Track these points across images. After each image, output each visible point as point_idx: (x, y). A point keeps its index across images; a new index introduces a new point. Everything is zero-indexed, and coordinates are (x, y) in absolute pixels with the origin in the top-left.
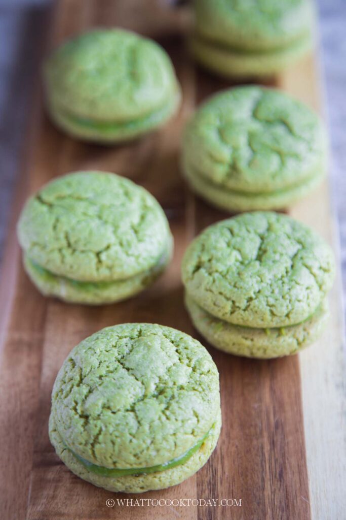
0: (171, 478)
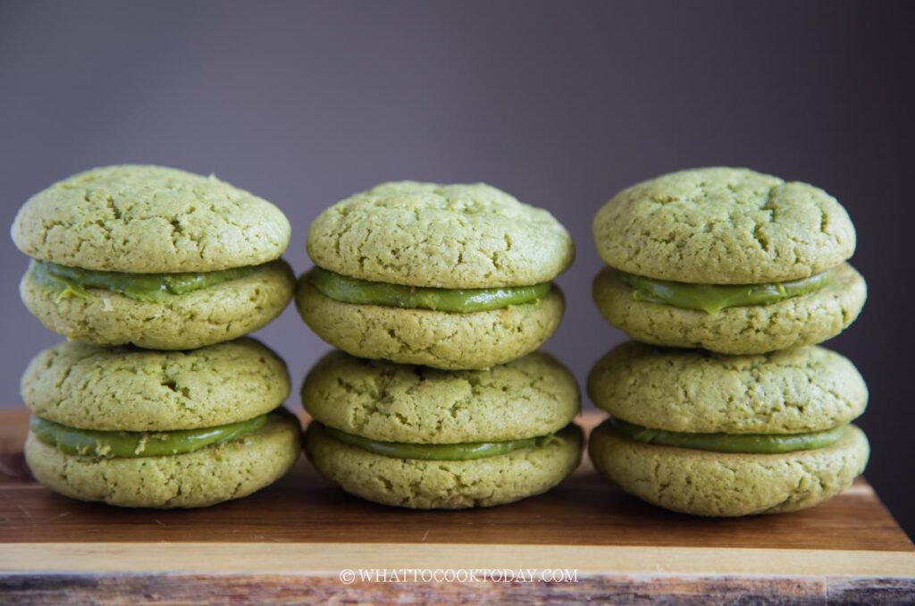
0: (437, 326)
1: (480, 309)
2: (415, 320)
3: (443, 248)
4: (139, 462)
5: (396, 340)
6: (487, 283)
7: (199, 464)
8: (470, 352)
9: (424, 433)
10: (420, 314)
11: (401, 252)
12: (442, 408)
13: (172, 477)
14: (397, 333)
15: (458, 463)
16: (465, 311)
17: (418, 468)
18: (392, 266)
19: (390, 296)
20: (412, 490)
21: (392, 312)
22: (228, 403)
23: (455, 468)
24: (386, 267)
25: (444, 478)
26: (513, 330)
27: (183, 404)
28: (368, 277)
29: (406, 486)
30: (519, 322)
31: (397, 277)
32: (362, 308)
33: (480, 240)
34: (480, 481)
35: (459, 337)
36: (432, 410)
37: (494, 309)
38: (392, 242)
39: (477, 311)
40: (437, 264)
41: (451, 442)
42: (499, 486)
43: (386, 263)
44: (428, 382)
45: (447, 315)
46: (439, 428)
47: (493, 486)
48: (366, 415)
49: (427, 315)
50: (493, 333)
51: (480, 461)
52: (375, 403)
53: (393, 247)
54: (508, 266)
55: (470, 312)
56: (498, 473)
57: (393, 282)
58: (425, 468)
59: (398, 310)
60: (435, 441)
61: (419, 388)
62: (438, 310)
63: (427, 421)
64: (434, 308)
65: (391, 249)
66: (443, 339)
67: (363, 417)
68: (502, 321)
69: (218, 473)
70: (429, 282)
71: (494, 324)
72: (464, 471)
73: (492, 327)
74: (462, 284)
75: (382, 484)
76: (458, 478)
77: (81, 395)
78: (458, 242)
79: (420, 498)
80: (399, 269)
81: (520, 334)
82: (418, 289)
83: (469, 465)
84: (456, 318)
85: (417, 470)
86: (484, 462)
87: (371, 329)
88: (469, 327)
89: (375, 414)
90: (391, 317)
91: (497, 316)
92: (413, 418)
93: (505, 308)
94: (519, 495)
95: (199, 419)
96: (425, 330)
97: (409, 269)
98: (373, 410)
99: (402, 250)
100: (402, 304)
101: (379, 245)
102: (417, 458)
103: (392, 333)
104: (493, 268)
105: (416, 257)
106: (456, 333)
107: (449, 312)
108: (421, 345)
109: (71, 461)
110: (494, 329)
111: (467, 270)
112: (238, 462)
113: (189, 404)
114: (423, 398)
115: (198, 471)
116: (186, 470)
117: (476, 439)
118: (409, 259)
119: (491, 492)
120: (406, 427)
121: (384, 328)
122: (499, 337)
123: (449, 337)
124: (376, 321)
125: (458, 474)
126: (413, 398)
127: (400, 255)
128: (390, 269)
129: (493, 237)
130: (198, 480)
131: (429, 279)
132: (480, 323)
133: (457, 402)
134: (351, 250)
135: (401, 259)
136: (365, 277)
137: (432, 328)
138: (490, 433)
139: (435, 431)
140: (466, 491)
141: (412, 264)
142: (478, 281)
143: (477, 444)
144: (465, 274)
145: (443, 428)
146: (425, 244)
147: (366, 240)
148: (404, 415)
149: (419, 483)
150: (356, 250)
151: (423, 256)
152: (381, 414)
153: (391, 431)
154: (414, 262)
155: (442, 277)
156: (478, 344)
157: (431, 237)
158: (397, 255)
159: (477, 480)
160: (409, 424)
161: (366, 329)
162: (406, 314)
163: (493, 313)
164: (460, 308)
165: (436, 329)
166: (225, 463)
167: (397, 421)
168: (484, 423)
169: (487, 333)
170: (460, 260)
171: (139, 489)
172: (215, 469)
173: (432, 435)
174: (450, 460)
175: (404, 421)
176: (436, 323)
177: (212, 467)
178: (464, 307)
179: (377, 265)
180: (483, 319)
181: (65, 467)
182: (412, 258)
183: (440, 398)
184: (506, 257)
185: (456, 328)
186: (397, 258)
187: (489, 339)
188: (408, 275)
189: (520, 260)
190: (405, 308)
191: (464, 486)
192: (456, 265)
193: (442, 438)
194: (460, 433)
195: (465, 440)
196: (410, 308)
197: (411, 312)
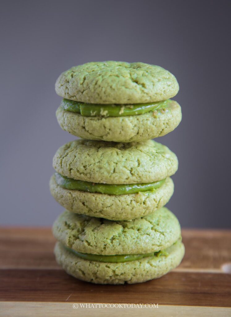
1: (125, 193)
2: (94, 198)
3: (106, 166)
4: (121, 119)
5: (85, 207)
6: (127, 182)
7: (147, 120)
8: (120, 213)
9: (98, 250)
10: (96, 195)
11: (87, 167)
12: (107, 239)
13: (135, 126)
14: (85, 204)
15: (115, 264)
16: (117, 194)
17: (96, 266)
18: (83, 173)
19: (83, 187)
20: (94, 276)
21: (84, 194)
22: (161, 91)
23: (112, 267)
24: (81, 174)
25: (108, 272)
26: (141, 204)
27: (143, 91)
28: (74, 178)
29: (91, 274)
30: (144, 200)
31: (85, 178)
32: (71, 192)
33: (125, 162)
34: (125, 273)
35: (114, 207)
36: (102, 239)
37: (132, 194)
38: (84, 162)
39: (123, 194)
40: (103, 173)
41: (110, 254)
42: (134, 276)
43: (81, 171)
44: (103, 226)
45: (109, 196)
46: (105, 248)
47: (131, 275)
48: (74, 240)
49: (99, 197)
50: (131, 205)
51: (125, 263)
52: (78, 235)
53: (84, 164)
54: (138, 174)
55: (120, 195)
56: (133, 270)
57: (84, 180)
58: (99, 266)
59: (86, 193)
60: (103, 254)
61: (98, 229)
62: (105, 194)
63: (99, 245)
64: (103, 193)
65: (83, 165)
66: (107, 207)
67: (73, 241)
68: (135, 199)
69: (155, 124)
70: (100, 181)
71: (131, 201)
72: (117, 268)
73: (130, 202)
74: (115, 182)
75: (81, 273)
76: (114, 271)
77: (95, 87)
78: (114, 163)
79: (98, 280)
80: (86, 175)
81: (144, 205)
82: (96, 184)
83: (120, 265)
84: (113, 198)
85: (96, 267)
86: (127, 264)
87: (75, 201)
88: (119, 202)
89: (78, 240)
90: (83, 197)
91: (133, 197)
92: (93, 243)
93: (137, 193)
94: (145, 279)
95: (150, 98)
96: (98, 203)
97: (91, 175)
98: (77, 238)
99: (88, 166)
100: (89, 190)
101: (78, 163)
102: (96, 261)
103: (83, 204)
104: (130, 175)
105: (94, 169)
106: (113, 205)
107: (110, 195)
108: (96, 210)
109: (87, 120)
110: (131, 203)
111: (117, 176)
112: (163, 119)
113: (146, 91)
114: (99, 234)
115: (147, 123)
116: (141, 122)
117: (122, 254)
118: (90, 170)
119: (130, 278)
120: (90, 247)
121: (80, 201)
122: (134, 207)
123: (109, 207)
124: (77, 198)
125: (114, 269)
126: (94, 234)
127: (87, 168)
128: (82, 175)
129: (132, 161)
130: (147, 127)
131: (100, 180)
132: (124, 200)
133: (114, 236)
134: (66, 165)
135: (87, 170)
136: (72, 178)
137: (101, 202)
138: (129, 251)
139: (103, 249)
140: (118, 277)
141: (92, 173)
142: (123, 181)
143: (123, 255)
144: (116, 178)
145: (107, 248)
146: (99, 163)
147: (73, 161)
148: (89, 242)
149: (97, 273)
150: (68, 165)
151: (97, 169)
152: (80, 240)
153: (84, 249)
154: (93, 172)
155: (106, 179)
156: (123, 210)
157: (101, 160)
158: (86, 168)
159: (123, 273)
160: (91, 246)
161: (73, 201)
162: (90, 195)
163: (131, 195)
164: (115, 193)
165: (103, 203)
166: (158, 119)
167: (86, 244)
168: (126, 246)
169: (128, 205)
170: (114, 171)
171: (121, 131)
172: (154, 122)
173: (102, 251)
174: (111, 262)
175: (89, 244)
176: (103, 200)
177: (152, 121)
178: (116, 193)
179: (77, 172)
180: (126, 198)
181: (84, 123)
182: (92, 170)
183: (106, 234)
184: (137, 170)
185: (113, 202)
186: (86, 170)
187: (129, 208)
188: (90, 178)
189: (144, 171)
190: (90, 192)
191: (117, 275)
192: (112, 174)
193: (106, 253)
194: (114, 251)
195: (117, 254)
196: (92, 192)
197: (92, 194)
